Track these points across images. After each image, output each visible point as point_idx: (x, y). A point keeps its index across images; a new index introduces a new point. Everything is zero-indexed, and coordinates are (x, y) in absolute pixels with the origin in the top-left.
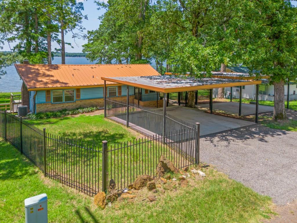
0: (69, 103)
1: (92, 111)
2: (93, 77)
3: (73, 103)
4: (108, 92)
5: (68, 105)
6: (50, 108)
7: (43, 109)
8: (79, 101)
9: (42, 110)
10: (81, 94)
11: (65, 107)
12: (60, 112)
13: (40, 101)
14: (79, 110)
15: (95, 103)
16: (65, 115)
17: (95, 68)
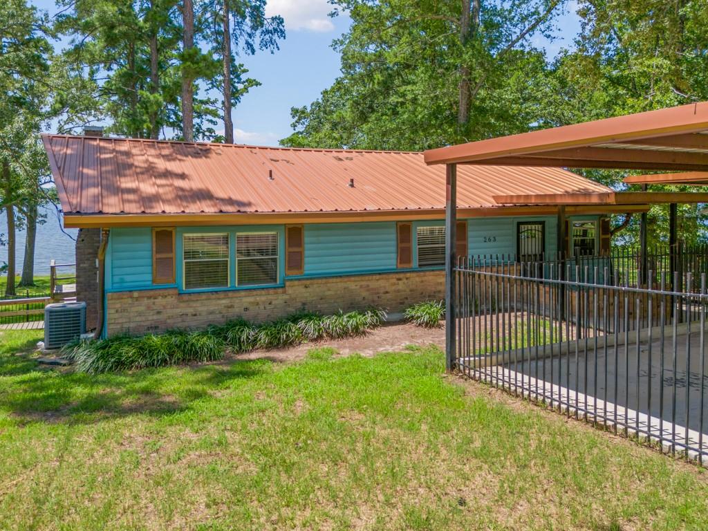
0: (255, 293)
1: (357, 331)
2: (352, 186)
3: (271, 291)
4: (415, 248)
5: (251, 299)
6: (170, 312)
7: (138, 319)
8: (296, 283)
9: (132, 325)
10: (307, 253)
11: (237, 310)
12: (213, 333)
13: (128, 278)
14: (302, 324)
15: (364, 294)
16: (237, 347)
17: (347, 158)
